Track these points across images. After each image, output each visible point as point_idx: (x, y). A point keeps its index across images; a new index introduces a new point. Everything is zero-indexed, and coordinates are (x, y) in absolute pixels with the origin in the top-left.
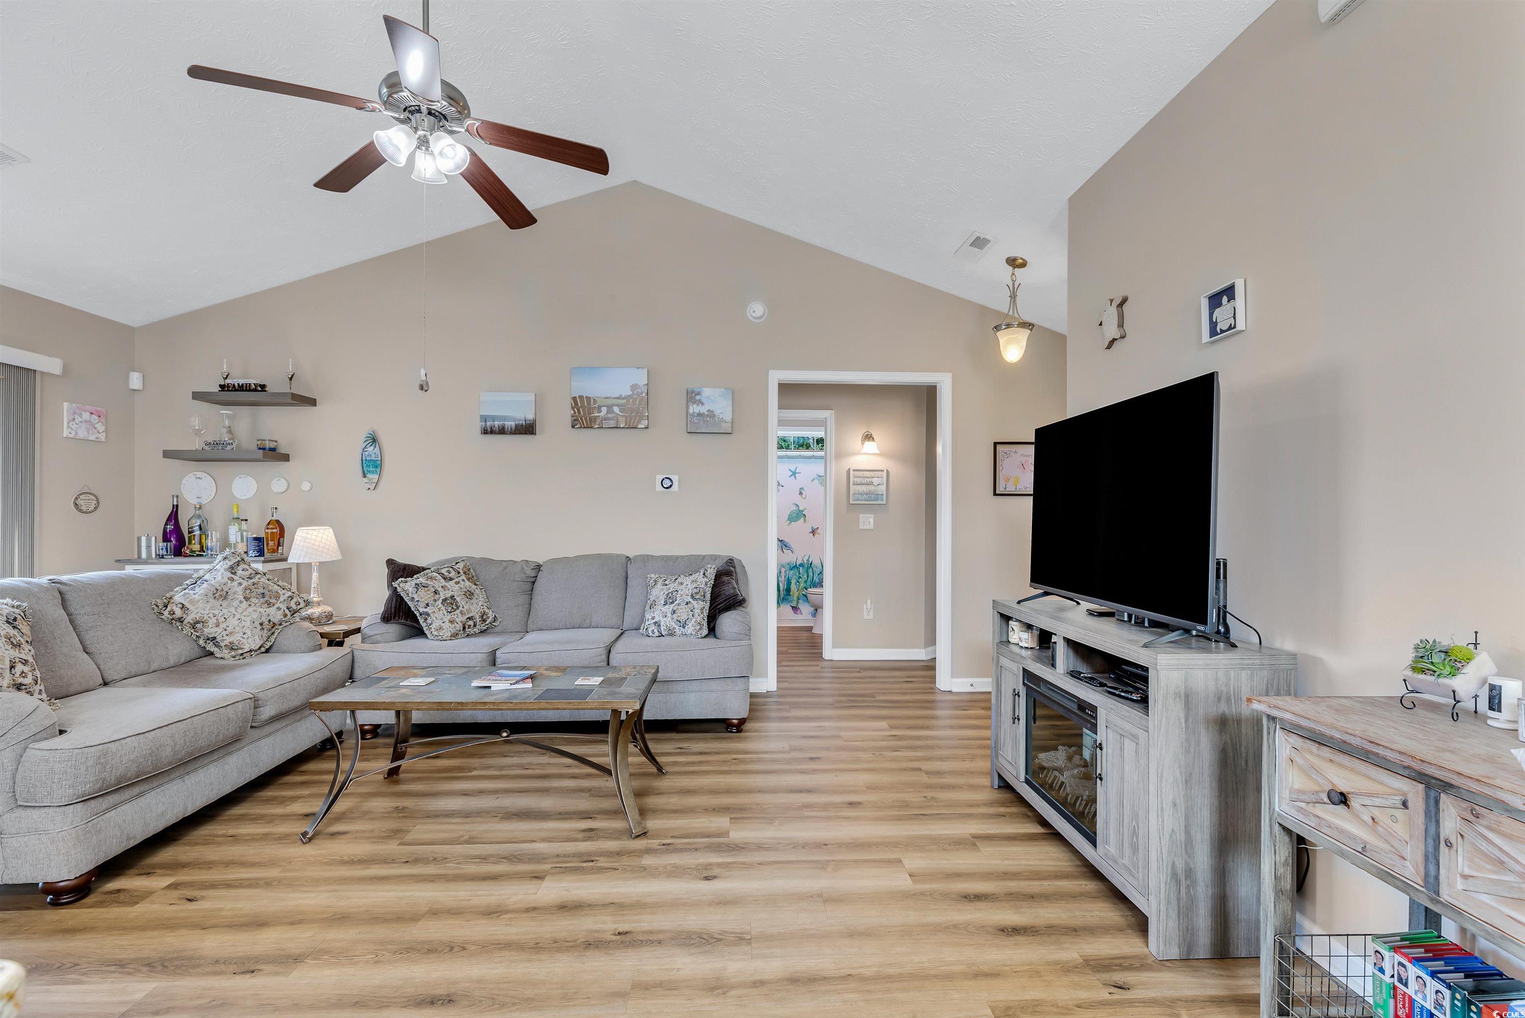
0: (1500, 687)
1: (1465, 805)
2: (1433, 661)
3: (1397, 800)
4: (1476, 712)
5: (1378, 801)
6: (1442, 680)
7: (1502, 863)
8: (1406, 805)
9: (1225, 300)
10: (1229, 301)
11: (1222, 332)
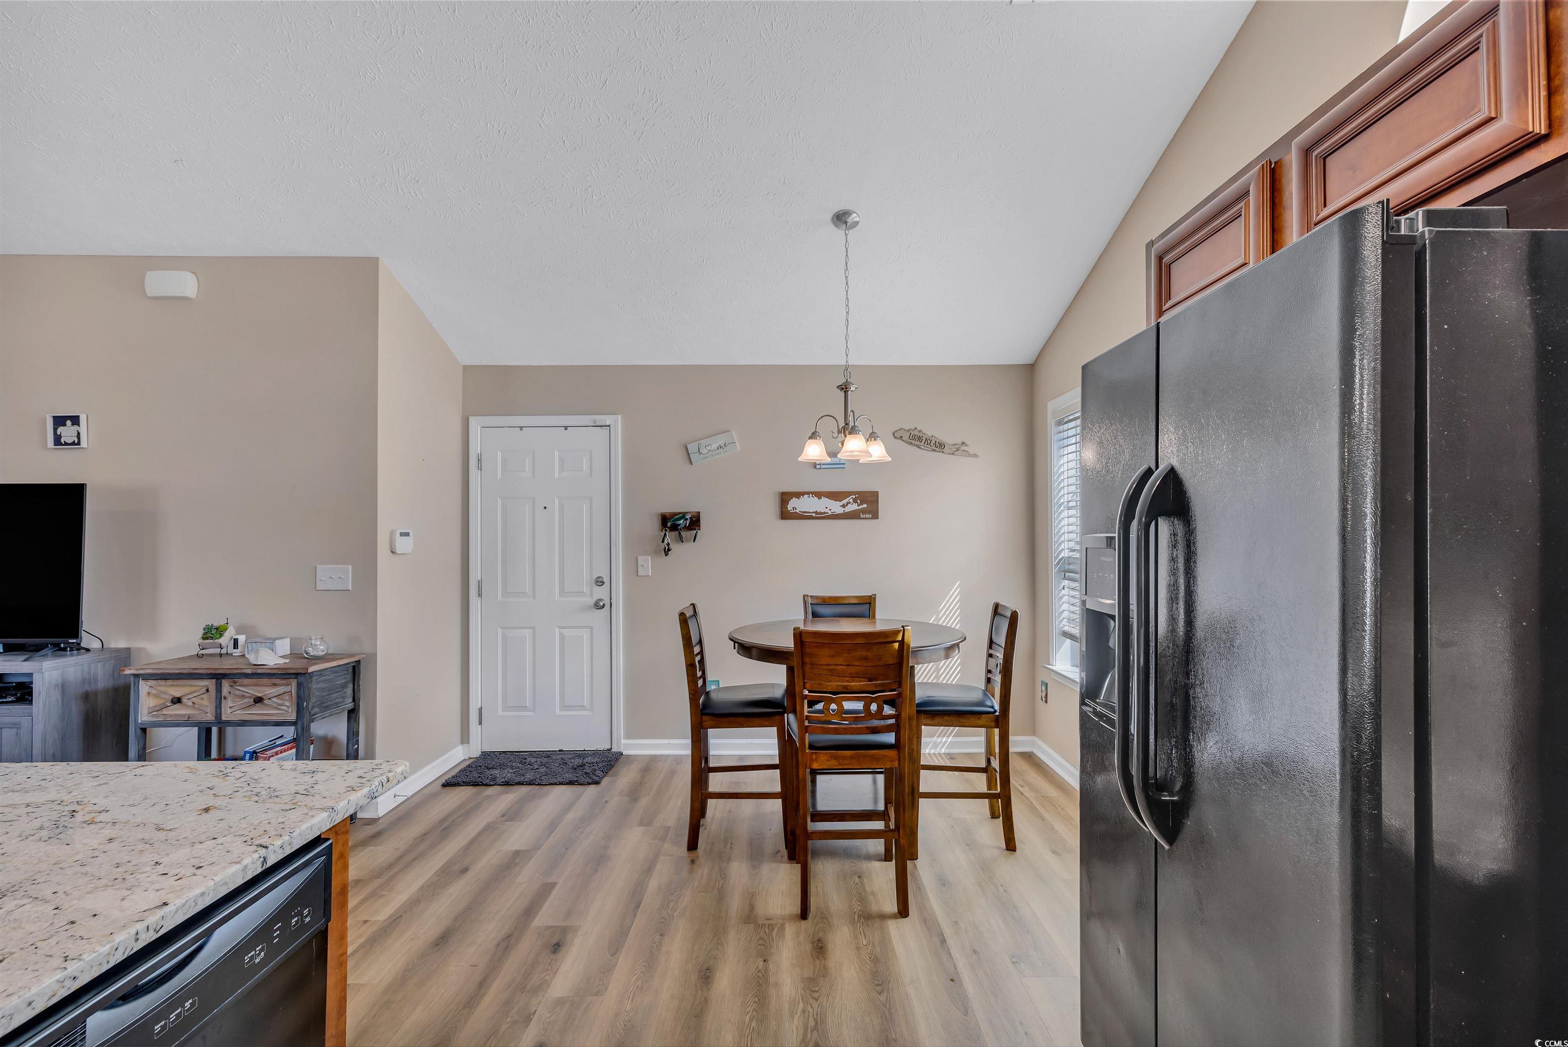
0: (238, 639)
1: (231, 680)
2: (212, 633)
3: (204, 690)
4: (227, 653)
5: (195, 694)
6: (217, 641)
7: (243, 696)
8: (208, 691)
9: (69, 423)
10: (72, 425)
11: (66, 444)
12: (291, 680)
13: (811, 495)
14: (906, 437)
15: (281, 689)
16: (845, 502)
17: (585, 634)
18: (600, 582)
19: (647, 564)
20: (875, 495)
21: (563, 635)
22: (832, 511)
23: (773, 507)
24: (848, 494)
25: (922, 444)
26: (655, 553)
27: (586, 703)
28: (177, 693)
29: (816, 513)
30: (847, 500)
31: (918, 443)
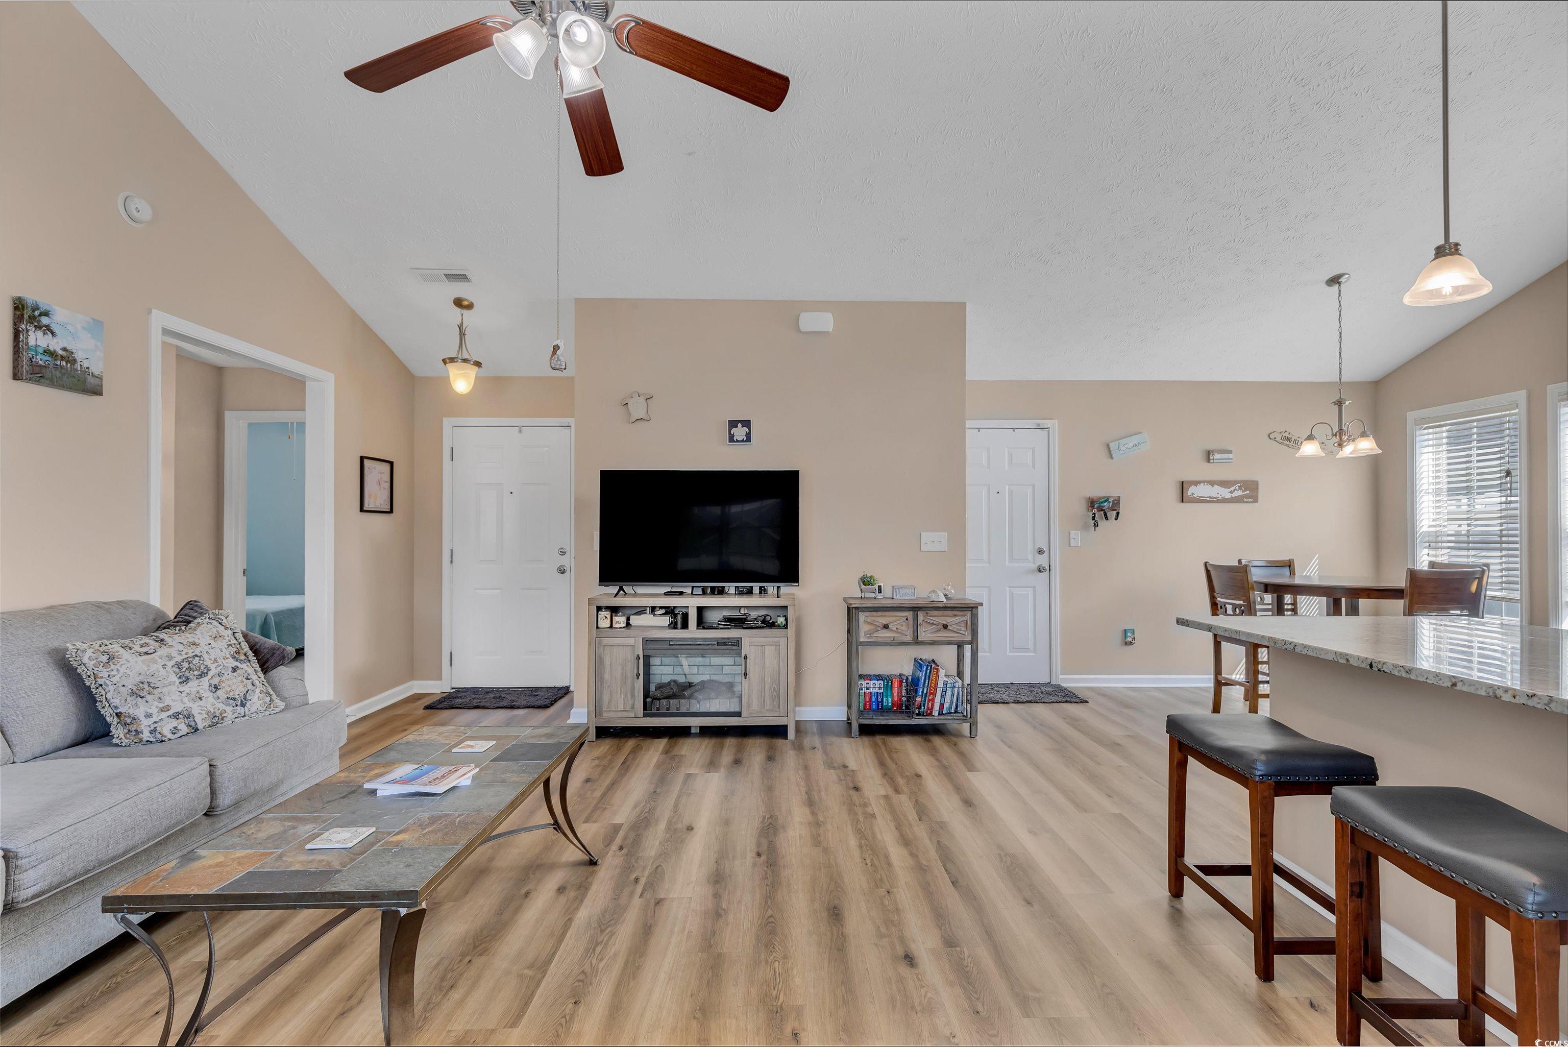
1: (924, 612)
3: (905, 619)
5: (898, 622)
7: (934, 623)
8: (907, 619)
9: (740, 425)
10: (742, 427)
11: (737, 441)
12: (967, 612)
13: (1206, 484)
14: (1278, 439)
15: (959, 619)
16: (1232, 489)
17: (1030, 592)
18: (1041, 552)
19: (1077, 537)
20: (1256, 483)
21: (1013, 593)
22: (1222, 496)
23: (1174, 493)
24: (1235, 483)
25: (1291, 443)
26: (1085, 527)
27: (1031, 646)
28: (884, 621)
29: (1210, 497)
30: (1234, 488)
31: (1288, 443)
